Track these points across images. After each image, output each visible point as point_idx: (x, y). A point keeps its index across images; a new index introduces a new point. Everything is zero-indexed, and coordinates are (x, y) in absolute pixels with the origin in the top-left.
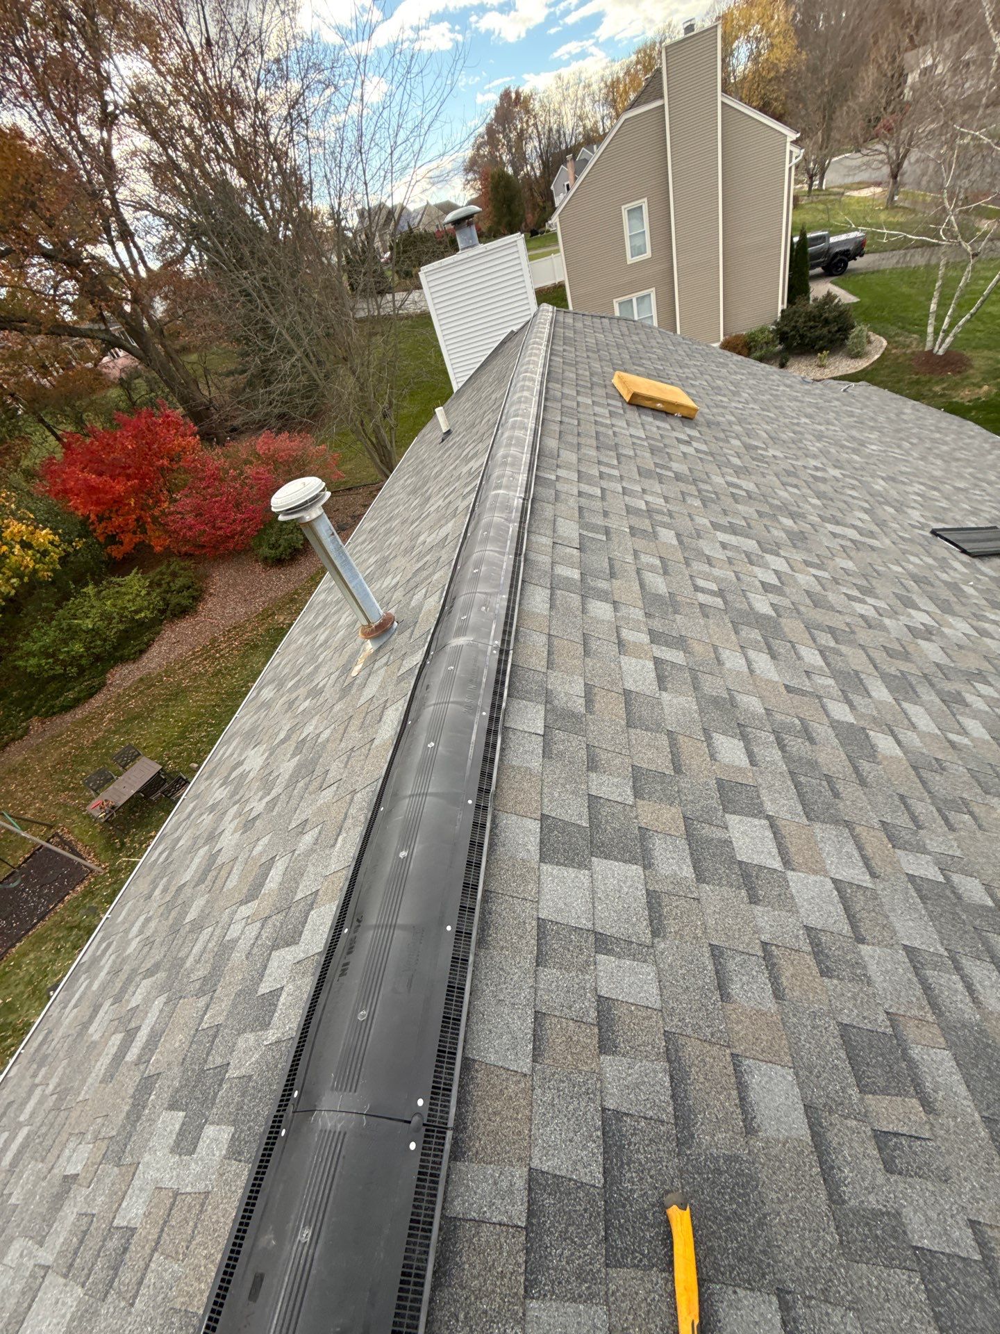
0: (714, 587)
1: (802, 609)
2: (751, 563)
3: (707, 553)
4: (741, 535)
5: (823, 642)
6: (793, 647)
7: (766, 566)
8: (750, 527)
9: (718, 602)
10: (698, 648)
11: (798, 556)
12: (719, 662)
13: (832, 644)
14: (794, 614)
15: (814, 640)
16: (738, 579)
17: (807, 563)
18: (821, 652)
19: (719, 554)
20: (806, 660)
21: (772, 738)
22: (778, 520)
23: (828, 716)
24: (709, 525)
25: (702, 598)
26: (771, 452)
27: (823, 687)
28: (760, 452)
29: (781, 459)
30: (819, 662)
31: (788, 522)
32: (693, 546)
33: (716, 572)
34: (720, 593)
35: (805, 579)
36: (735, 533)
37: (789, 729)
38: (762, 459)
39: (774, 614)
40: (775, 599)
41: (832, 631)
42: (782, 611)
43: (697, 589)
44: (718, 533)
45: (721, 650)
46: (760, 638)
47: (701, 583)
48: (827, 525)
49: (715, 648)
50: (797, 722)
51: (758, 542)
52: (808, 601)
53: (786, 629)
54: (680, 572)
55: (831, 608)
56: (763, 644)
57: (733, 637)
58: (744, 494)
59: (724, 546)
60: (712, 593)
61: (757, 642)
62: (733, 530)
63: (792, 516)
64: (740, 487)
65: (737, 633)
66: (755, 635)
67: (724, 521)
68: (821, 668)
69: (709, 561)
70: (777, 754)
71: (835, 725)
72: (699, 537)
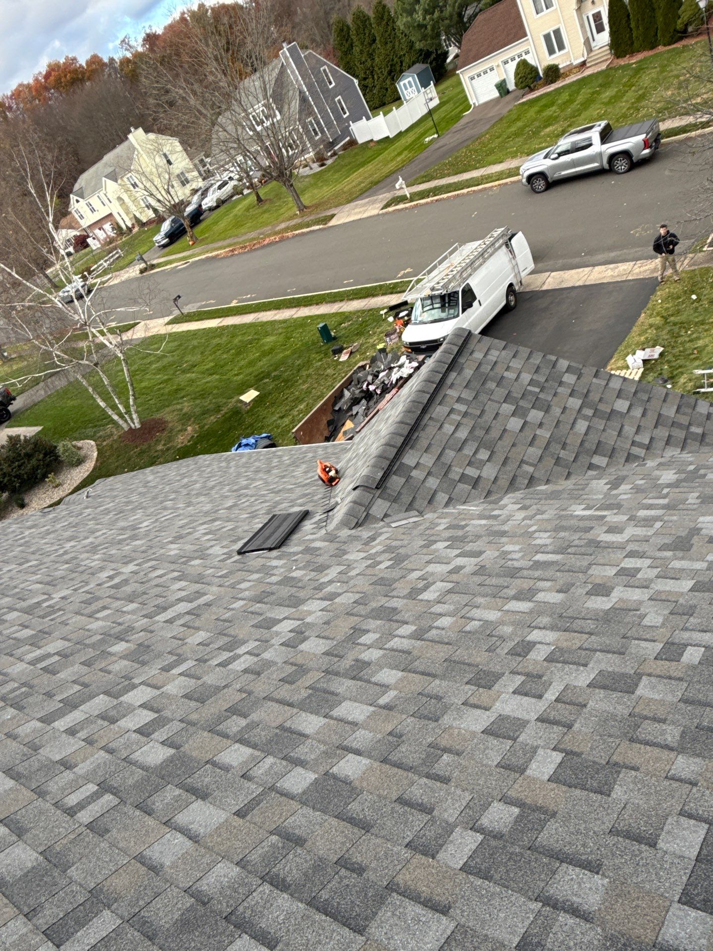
0: (92, 788)
1: (194, 717)
2: (113, 721)
3: (58, 757)
4: (83, 702)
5: (235, 729)
6: (215, 764)
7: (130, 710)
8: (85, 685)
9: (108, 799)
10: (119, 883)
11: (152, 671)
12: (155, 869)
13: (243, 722)
14: (192, 729)
15: (226, 736)
16: (111, 752)
17: (166, 669)
18: (241, 741)
19: (72, 745)
20: (235, 764)
21: (267, 888)
22: (110, 654)
23: (292, 798)
24: (39, 724)
25: (85, 816)
26: (57, 596)
27: (267, 773)
28: (45, 605)
29: (71, 595)
30: (246, 751)
31: (120, 647)
32: (36, 765)
33: (82, 769)
34: (104, 788)
35: (176, 686)
36: (75, 707)
37: (272, 858)
38: (52, 610)
39: (172, 751)
40: (161, 735)
41: (234, 711)
42: (178, 740)
43: (71, 812)
44: (56, 724)
45: (147, 853)
46: (178, 792)
47: (72, 800)
48: (157, 618)
49: (141, 859)
50: (274, 838)
51: (106, 693)
52: (193, 704)
53: (194, 754)
54: (41, 813)
55: (218, 689)
56: (185, 795)
57: (150, 821)
58: (57, 658)
59: (71, 732)
60: (94, 797)
61: (177, 799)
62: (71, 705)
63: (120, 638)
64: (49, 655)
65: (149, 813)
66: (172, 792)
67: (54, 705)
68: (253, 758)
69: (67, 764)
70: (284, 900)
71: (304, 799)
72: (36, 748)
